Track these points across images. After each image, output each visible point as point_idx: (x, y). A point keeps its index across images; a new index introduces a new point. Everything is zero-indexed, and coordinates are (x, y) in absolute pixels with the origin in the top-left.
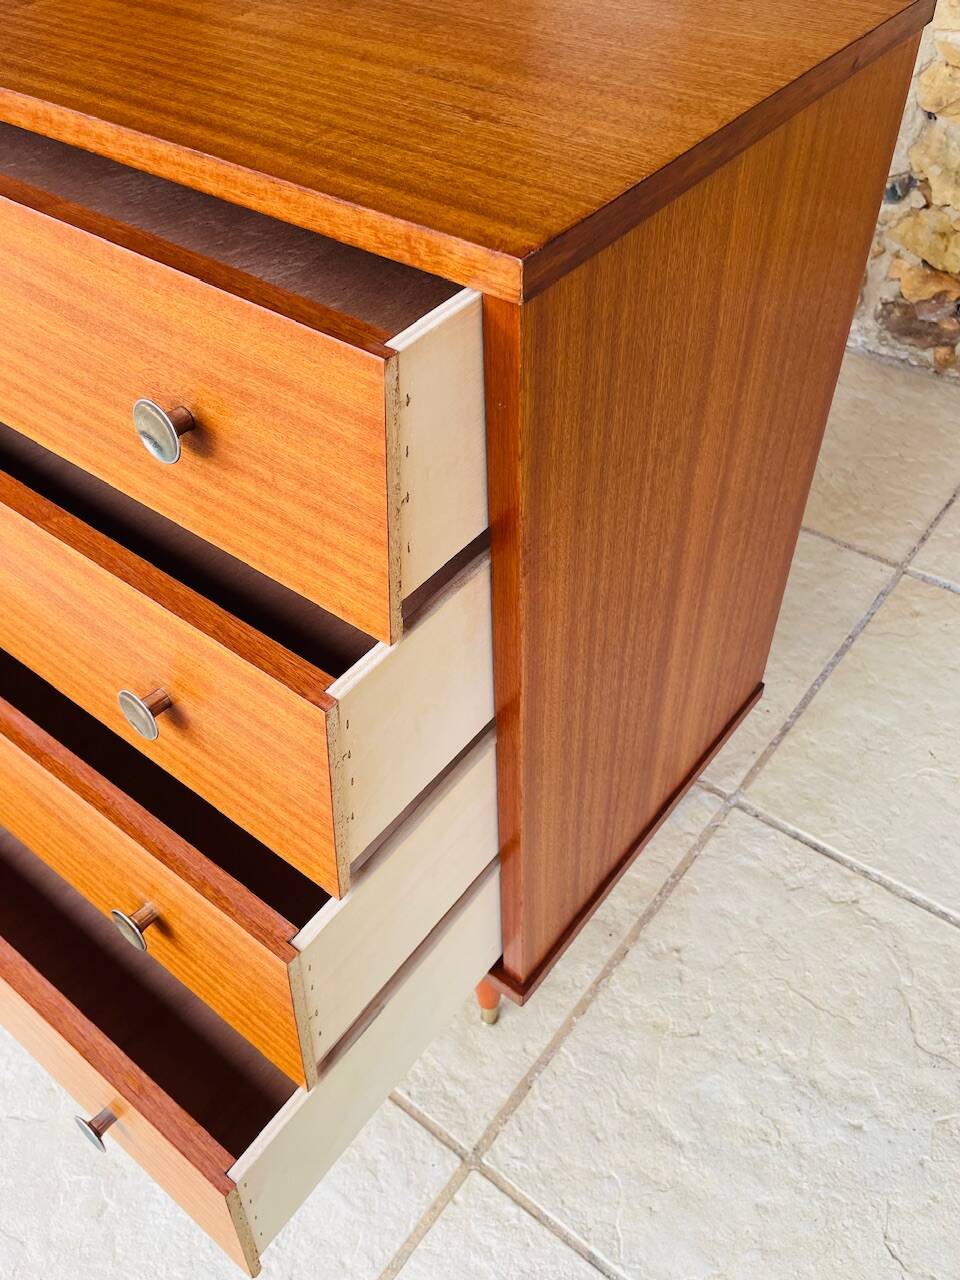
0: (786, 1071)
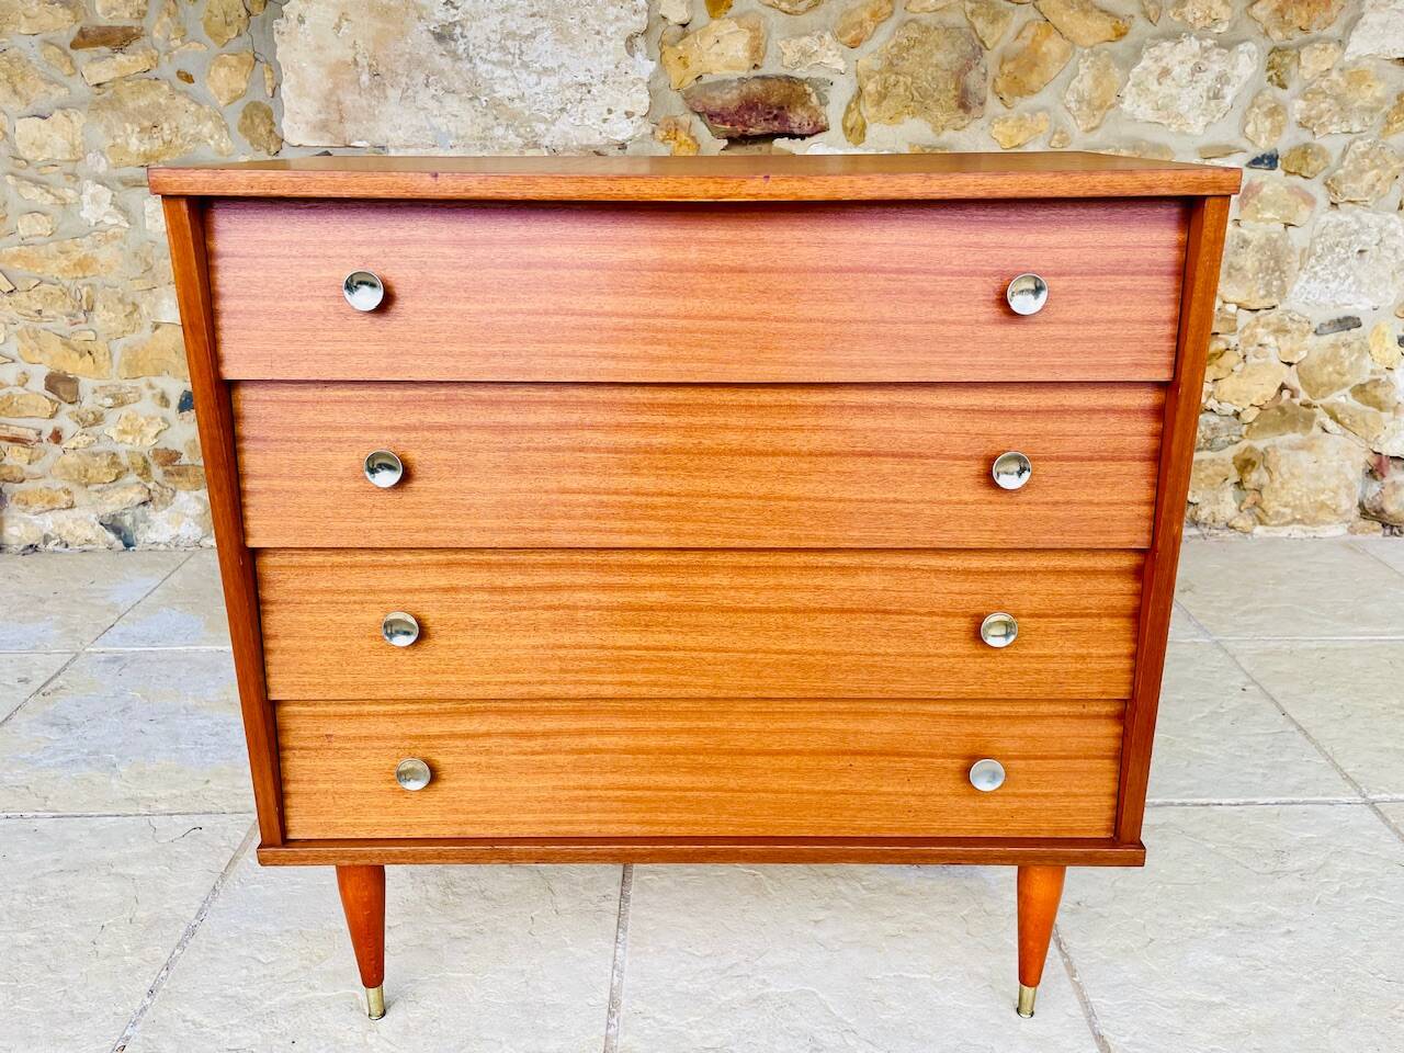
0: (1220, 927)
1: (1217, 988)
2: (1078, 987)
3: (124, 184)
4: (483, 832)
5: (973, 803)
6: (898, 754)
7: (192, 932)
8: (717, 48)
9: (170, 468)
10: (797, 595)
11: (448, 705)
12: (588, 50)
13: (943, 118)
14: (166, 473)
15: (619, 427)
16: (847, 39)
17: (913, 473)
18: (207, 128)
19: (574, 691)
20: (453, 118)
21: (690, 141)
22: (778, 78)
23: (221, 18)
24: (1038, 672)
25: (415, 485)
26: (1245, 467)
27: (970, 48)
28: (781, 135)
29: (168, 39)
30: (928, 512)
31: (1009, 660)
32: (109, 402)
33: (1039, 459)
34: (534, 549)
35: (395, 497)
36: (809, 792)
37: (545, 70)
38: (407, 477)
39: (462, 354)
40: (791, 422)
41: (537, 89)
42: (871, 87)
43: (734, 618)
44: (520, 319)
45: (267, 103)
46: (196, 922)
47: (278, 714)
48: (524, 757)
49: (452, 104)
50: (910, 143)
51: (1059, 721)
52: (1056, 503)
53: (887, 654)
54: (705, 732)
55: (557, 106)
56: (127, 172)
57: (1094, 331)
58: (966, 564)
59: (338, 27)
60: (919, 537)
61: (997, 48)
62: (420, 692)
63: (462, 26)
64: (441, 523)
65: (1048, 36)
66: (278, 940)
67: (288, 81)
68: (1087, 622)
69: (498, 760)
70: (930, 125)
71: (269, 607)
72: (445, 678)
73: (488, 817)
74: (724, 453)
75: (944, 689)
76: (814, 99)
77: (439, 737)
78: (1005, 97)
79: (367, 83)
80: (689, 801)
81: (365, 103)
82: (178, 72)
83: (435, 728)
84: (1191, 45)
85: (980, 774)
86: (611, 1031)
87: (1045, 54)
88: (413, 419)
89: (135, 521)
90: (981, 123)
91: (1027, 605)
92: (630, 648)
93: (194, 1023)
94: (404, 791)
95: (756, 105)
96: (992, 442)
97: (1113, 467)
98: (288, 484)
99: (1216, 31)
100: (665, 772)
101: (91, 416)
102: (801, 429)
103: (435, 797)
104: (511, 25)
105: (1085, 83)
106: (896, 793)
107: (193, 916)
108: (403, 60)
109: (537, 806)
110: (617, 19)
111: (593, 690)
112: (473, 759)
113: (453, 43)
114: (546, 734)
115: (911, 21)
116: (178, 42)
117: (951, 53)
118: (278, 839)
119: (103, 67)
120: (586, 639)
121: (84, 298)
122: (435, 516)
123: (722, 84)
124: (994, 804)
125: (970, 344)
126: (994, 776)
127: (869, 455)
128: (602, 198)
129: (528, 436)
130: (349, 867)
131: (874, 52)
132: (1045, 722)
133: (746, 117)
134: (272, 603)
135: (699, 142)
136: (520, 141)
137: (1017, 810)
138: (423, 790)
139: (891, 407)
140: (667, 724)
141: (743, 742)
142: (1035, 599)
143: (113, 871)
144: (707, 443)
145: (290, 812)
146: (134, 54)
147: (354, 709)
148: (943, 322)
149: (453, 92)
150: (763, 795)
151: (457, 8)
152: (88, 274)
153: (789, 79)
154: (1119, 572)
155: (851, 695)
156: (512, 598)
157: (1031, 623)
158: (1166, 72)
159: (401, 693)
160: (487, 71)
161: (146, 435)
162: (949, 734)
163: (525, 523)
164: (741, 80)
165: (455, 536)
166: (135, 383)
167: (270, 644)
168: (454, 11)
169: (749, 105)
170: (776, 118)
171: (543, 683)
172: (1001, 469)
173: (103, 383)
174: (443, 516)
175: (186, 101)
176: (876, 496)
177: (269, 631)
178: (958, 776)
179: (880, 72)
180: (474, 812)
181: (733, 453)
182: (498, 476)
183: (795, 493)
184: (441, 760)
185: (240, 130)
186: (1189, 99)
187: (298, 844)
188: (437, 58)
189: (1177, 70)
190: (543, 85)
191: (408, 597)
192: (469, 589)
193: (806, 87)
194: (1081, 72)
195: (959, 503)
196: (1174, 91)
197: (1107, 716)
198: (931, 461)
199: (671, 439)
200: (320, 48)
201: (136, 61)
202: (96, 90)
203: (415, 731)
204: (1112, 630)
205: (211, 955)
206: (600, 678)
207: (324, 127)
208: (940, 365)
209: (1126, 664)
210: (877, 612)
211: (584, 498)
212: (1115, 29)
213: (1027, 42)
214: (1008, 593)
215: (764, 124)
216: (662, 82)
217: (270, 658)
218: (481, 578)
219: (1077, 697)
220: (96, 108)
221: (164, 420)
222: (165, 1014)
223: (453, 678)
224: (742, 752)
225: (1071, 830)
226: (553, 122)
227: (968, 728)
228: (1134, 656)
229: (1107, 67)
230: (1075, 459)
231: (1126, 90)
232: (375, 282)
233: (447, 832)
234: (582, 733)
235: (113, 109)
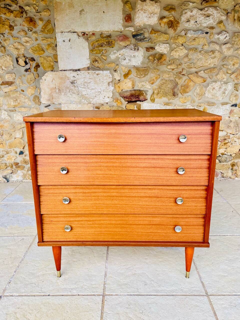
1: (226, 272)
2: (198, 272)
3: (10, 111)
4: (81, 240)
5: (175, 234)
6: (161, 225)
7: (23, 260)
8: (125, 84)
9: (17, 166)
10: (141, 194)
11: (74, 215)
12: (101, 85)
13: (170, 98)
14: (16, 167)
15: (107, 162)
16: (151, 83)
17: (163, 171)
18: (27, 100)
19: (98, 212)
20: (74, 98)
21: (120, 102)
22: (138, 90)
23: (30, 80)
24: (188, 209)
25: (69, 173)
26: (233, 166)
27: (175, 84)
28: (138, 101)
29: (19, 84)
30: (166, 178)
31: (182, 207)
32: (5, 153)
33: (186, 168)
34: (91, 185)
35: (66, 175)
36: (144, 232)
37: (92, 89)
38: (68, 172)
39: (79, 149)
40: (139, 161)
41: (91, 93)
42: (156, 92)
43: (129, 198)
44: (89, 143)
45: (38, 95)
46: (23, 258)
47: (42, 217)
48: (89, 225)
49: (74, 96)
50: (163, 102)
51: (192, 219)
52: (190, 177)
53: (159, 205)
54: (124, 220)
55: (94, 96)
56: (11, 109)
57: (195, 145)
58: (173, 188)
59: (52, 81)
60: (164, 183)
61: (181, 84)
62: (69, 212)
63: (76, 81)
64: (74, 180)
65: (190, 82)
66: (39, 261)
67: (42, 91)
68: (197, 199)
69: (84, 226)
70: (167, 99)
71: (41, 196)
72: (74, 210)
73: (82, 237)
74: (127, 167)
75: (170, 212)
76: (145, 94)
77: (72, 221)
78: (182, 93)
79: (58, 92)
80: (120, 234)
81: (57, 95)
82: (21, 90)
83: (72, 219)
84: (219, 83)
85: (177, 229)
86: (105, 280)
87: (190, 85)
88: (69, 161)
89: (9, 177)
90: (177, 98)
91: (185, 196)
92: (109, 204)
93: (24, 278)
94: (66, 232)
95: (133, 95)
96: (177, 165)
97: (201, 170)
98: (46, 173)
99: (224, 80)
100: (116, 228)
101: (2, 156)
102: (142, 163)
103: (72, 233)
104: (86, 81)
105: (198, 90)
106: (161, 233)
107: (23, 257)
108: (65, 87)
109: (91, 235)
110: (106, 79)
111: (102, 212)
112: (80, 225)
113: (74, 84)
114: (93, 221)
115: (163, 79)
116: (21, 84)
117: (171, 85)
118: (42, 241)
119: (6, 89)
120: (101, 202)
121: (1, 133)
122: (73, 179)
123: (127, 91)
124: (180, 235)
125: (173, 147)
126: (179, 229)
127: (154, 167)
128: (105, 122)
129: (90, 164)
130: (55, 247)
131: (156, 85)
132: (189, 219)
133: (131, 98)
134: (42, 195)
135: (122, 102)
136: (87, 102)
137: (184, 236)
138: (69, 231)
139: (158, 159)
140: (116, 219)
141: (131, 223)
142: (187, 195)
143: (7, 248)
144: (124, 165)
145: (44, 236)
146: (13, 86)
147: (57, 216)
148: (168, 143)
149: (74, 93)
150: (135, 233)
151: (75, 77)
152: (2, 128)
153: (140, 90)
154: (203, 190)
155: (152, 213)
156: (87, 194)
157: (186, 199)
158: (214, 88)
159: (65, 213)
160: (81, 89)
161: (12, 160)
162: (171, 221)
163: (90, 180)
164: (130, 91)
165: (77, 183)
166: (11, 149)
167: (41, 203)
168: (75, 78)
169: (132, 95)
170: (137, 98)
171: (92, 211)
172: (179, 170)
173: (4, 149)
174: (74, 179)
175: (22, 95)
176: (156, 175)
177: (41, 201)
178: (173, 229)
179: (158, 89)
180: (79, 236)
181: (129, 167)
182: (85, 171)
183: (141, 175)
184: (73, 226)
185: (33, 101)
186: (219, 94)
187: (45, 242)
188: (71, 87)
189: (216, 88)
190: (92, 92)
191: (67, 194)
192: (79, 193)
193: (143, 92)
194: (197, 89)
195: (171, 177)
196: (216, 92)
197: (201, 218)
198: (166, 169)
199: (117, 164)
200: (49, 85)
201: (13, 88)
202: (5, 93)
203: (68, 220)
204: (201, 201)
205: (26, 265)
206: (103, 210)
207: (49, 100)
208: (167, 151)
209: (205, 207)
210: (156, 197)
211: (101, 176)
212: (203, 80)
213: (186, 83)
214: (181, 194)
215: (135, 99)
216: (115, 91)
217: (41, 206)
218: (81, 191)
219: (195, 214)
220: (5, 96)
221: (16, 157)
222: (18, 276)
223: (75, 210)
224: (131, 224)
225: (195, 240)
226: (94, 99)
227: (174, 220)
228: (206, 206)
229: (202, 87)
230: (193, 168)
231: (206, 92)
232: (63, 137)
233: (74, 240)
234: (100, 220)
235: (8, 97)
